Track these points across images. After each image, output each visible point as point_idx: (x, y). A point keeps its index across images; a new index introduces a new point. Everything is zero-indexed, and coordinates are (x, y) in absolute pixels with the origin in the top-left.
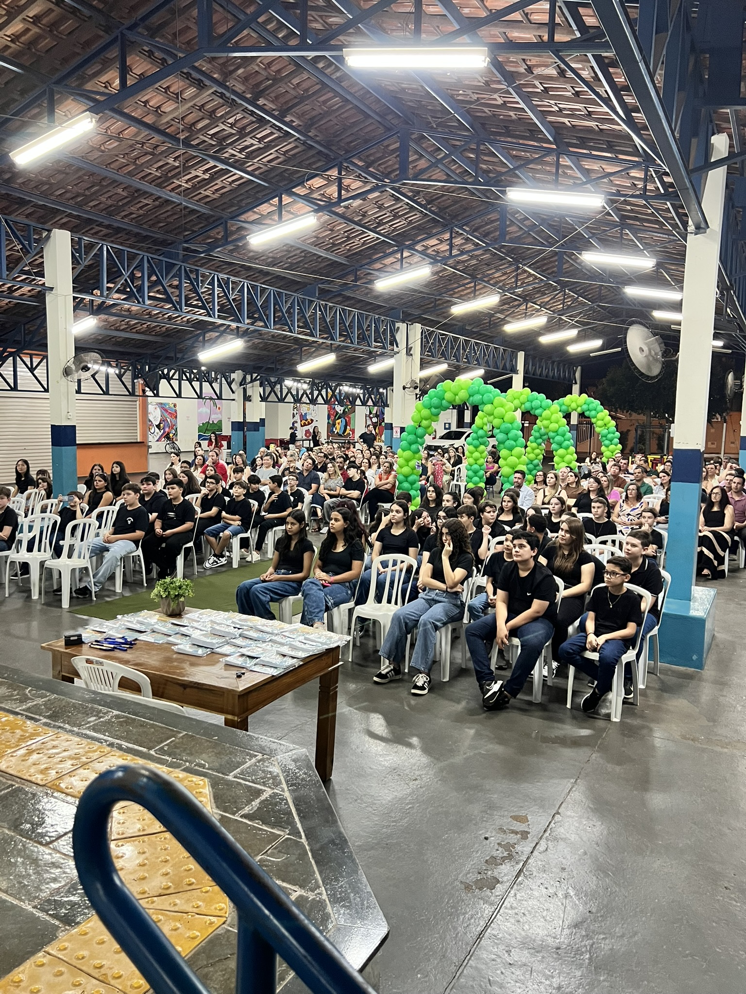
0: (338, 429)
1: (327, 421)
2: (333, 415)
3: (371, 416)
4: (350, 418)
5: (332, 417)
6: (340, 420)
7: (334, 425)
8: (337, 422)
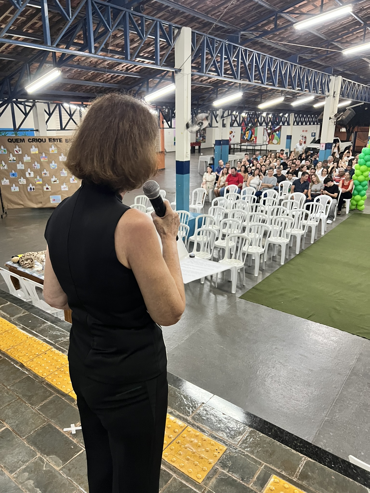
0: (247, 137)
1: (240, 132)
2: (244, 128)
3: (267, 129)
4: (254, 130)
5: (244, 130)
6: (248, 132)
7: (245, 134)
8: (247, 132)
